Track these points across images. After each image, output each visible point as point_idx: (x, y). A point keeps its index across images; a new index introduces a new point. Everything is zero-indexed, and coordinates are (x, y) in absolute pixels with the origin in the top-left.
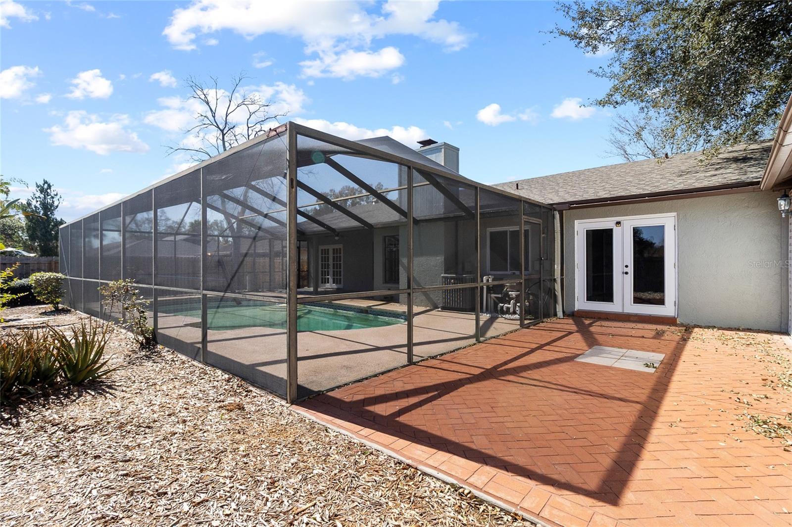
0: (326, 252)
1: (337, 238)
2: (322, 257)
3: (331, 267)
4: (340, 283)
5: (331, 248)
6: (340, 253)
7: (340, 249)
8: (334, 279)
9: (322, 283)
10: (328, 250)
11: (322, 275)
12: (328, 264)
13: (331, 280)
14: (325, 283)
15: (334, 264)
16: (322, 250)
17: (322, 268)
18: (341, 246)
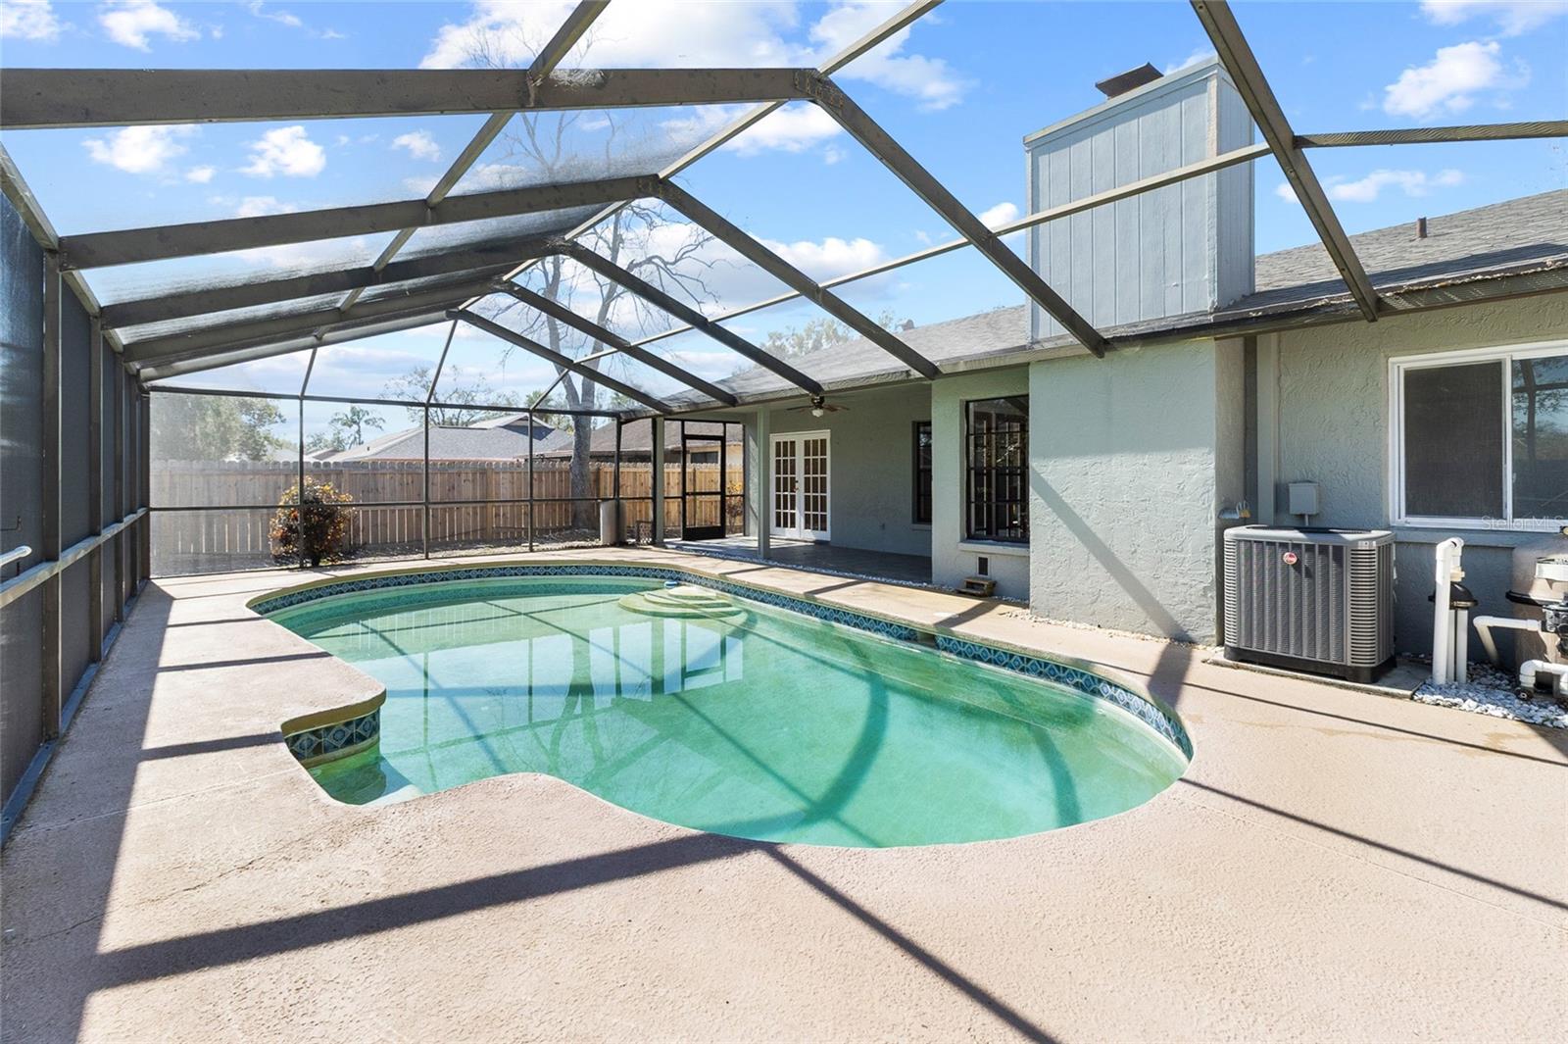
0: (787, 448)
1: (817, 413)
2: (778, 462)
3: (800, 485)
4: (824, 529)
5: (800, 438)
6: (824, 453)
7: (823, 442)
8: (807, 517)
9: (778, 525)
10: (793, 443)
11: (778, 507)
12: (793, 479)
13: (800, 520)
14: (785, 525)
15: (807, 480)
16: (778, 444)
17: (778, 490)
18: (825, 434)
